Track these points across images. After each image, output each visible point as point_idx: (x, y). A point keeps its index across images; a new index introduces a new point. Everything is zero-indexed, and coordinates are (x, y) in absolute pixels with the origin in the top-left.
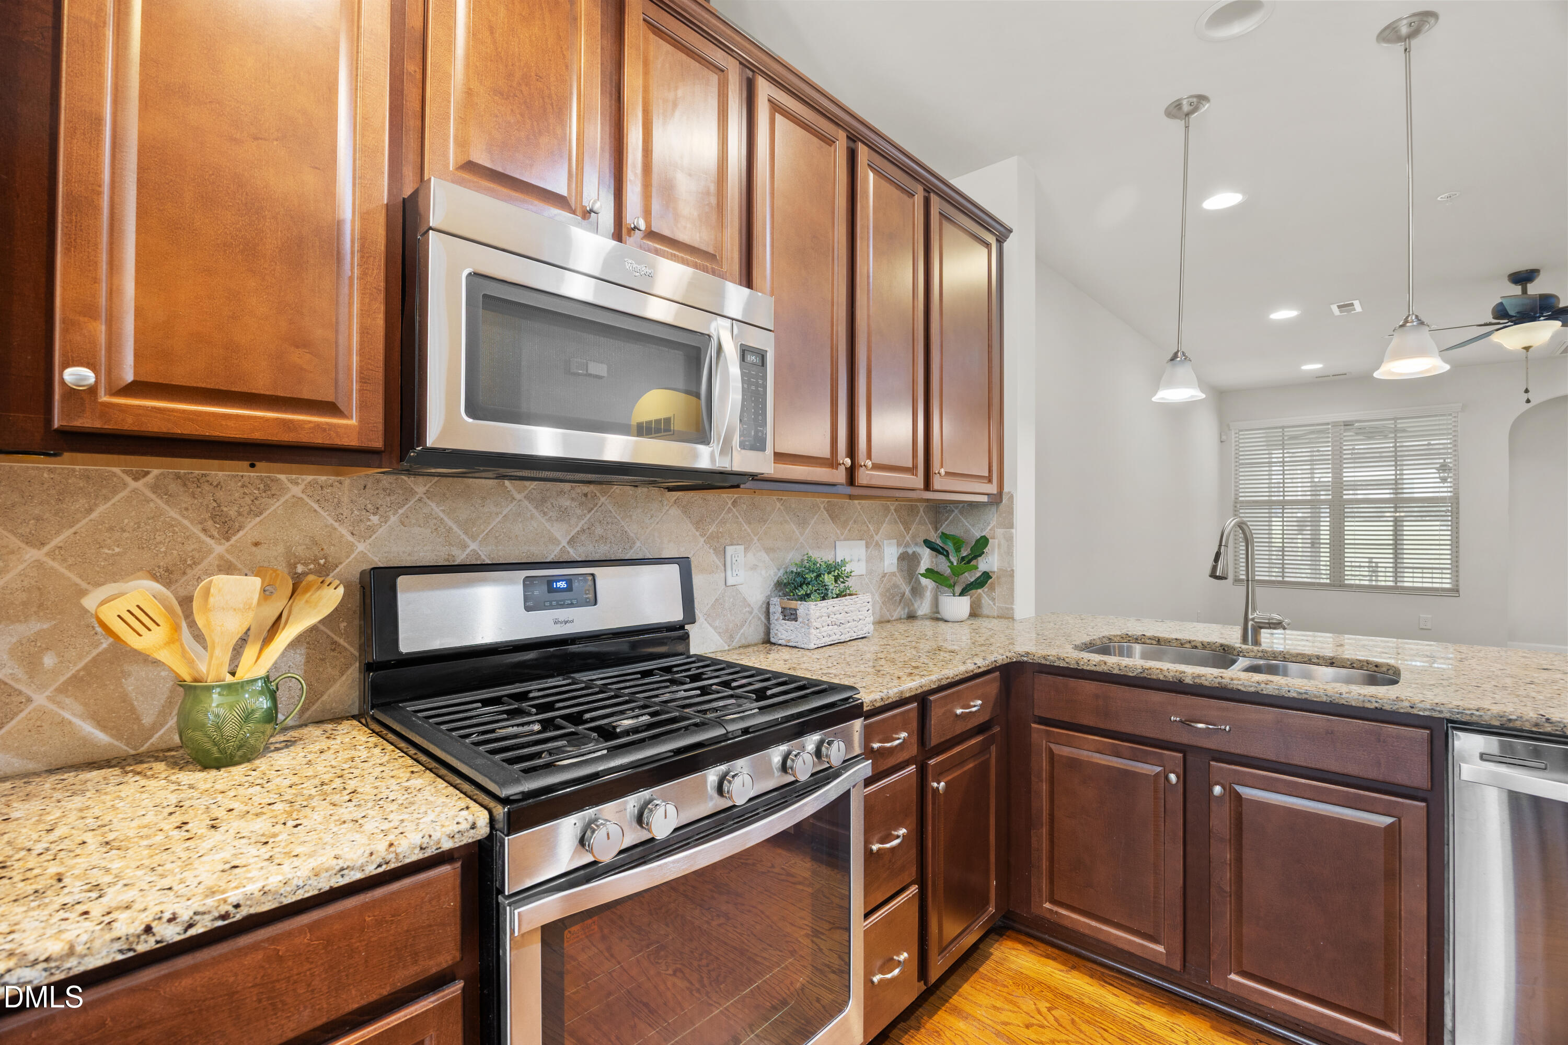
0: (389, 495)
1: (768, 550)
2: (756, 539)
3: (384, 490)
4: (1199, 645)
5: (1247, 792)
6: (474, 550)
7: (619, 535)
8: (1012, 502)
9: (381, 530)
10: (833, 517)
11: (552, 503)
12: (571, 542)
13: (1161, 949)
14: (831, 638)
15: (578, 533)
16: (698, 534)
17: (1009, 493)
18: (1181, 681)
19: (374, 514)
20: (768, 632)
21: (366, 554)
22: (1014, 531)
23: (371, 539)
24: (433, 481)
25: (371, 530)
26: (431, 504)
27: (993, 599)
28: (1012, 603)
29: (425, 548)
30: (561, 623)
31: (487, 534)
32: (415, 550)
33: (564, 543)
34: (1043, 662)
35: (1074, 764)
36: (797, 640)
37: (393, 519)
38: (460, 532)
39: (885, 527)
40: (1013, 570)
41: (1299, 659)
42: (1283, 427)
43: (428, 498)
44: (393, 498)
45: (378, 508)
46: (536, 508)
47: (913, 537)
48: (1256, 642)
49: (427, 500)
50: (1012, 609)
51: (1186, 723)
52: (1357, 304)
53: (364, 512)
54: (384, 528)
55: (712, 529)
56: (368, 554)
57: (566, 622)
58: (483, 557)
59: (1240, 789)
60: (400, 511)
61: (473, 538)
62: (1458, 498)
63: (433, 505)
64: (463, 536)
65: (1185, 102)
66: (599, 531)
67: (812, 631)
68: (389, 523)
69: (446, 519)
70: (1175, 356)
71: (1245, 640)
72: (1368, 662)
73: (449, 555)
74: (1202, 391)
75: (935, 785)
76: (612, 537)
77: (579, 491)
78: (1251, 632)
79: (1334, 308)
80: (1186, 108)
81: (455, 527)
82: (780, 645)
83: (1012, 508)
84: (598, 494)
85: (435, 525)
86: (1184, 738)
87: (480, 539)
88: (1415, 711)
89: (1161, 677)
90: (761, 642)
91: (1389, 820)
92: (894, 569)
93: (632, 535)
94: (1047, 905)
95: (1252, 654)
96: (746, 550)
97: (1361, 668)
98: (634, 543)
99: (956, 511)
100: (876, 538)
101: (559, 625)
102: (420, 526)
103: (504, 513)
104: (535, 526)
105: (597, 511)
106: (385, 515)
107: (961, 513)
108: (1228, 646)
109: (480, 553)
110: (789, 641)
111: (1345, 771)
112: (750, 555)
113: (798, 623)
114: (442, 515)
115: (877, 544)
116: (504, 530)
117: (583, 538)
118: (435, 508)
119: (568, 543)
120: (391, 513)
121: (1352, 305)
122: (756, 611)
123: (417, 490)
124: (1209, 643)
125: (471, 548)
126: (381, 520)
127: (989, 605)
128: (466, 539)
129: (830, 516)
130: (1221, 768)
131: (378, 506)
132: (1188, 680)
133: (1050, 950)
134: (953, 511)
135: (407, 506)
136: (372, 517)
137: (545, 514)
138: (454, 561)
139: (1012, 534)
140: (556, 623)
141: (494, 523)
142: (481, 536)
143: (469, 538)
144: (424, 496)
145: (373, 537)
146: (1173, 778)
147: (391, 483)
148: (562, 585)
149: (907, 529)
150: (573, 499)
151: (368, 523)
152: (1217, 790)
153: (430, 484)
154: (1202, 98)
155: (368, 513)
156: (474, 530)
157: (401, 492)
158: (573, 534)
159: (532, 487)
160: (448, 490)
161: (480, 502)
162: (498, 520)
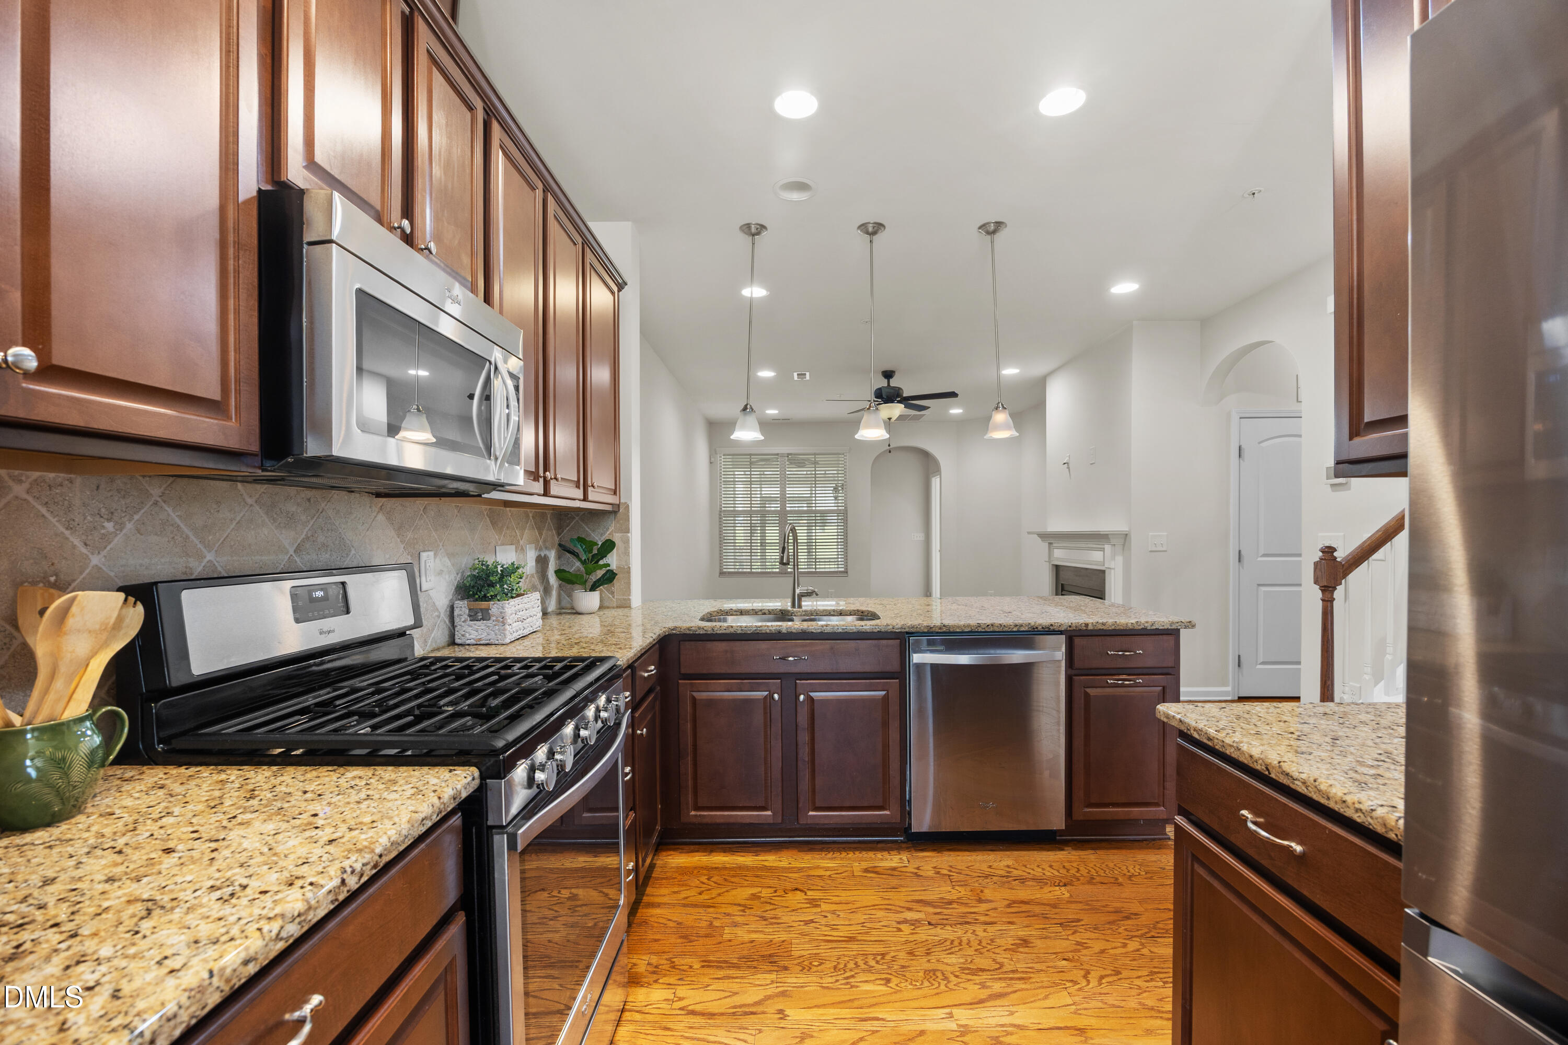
0: (124, 497)
1: (450, 556)
2: (441, 544)
3: (119, 491)
4: (767, 612)
5: (815, 695)
6: (209, 561)
7: (337, 542)
8: (628, 511)
9: (116, 540)
10: (494, 523)
11: (280, 509)
12: (298, 550)
13: (769, 813)
14: (518, 633)
15: (303, 541)
16: (399, 540)
17: (626, 503)
18: (780, 632)
19: (109, 520)
20: (452, 636)
21: (101, 568)
22: (629, 535)
23: (105, 551)
24: (169, 482)
25: (106, 539)
26: (167, 509)
27: (613, 593)
28: (629, 595)
29: (163, 560)
30: (325, 633)
31: (222, 543)
32: (153, 562)
33: (291, 552)
34: (688, 632)
35: (711, 703)
36: (489, 637)
37: (129, 526)
38: (196, 541)
39: (527, 532)
40: (629, 568)
41: (825, 613)
42: (750, 455)
43: (165, 502)
44: (128, 501)
45: (112, 513)
46: (267, 513)
47: (544, 542)
48: (800, 606)
49: (163, 504)
50: (629, 600)
51: (783, 658)
52: (808, 374)
53: (97, 518)
54: (119, 536)
55: (410, 535)
56: (104, 568)
57: (329, 632)
58: (219, 569)
59: (812, 694)
60: (136, 517)
61: (209, 547)
62: (847, 511)
63: (170, 510)
64: (200, 546)
65: (753, 226)
66: (321, 539)
67: (507, 627)
68: (124, 532)
69: (182, 526)
70: (745, 409)
71: (793, 606)
72: (858, 611)
73: (186, 567)
74: (763, 435)
75: (639, 732)
76: (332, 545)
77: (303, 496)
78: (797, 600)
79: (795, 374)
80: (753, 230)
81: (191, 534)
82: (469, 645)
83: (628, 516)
84: (319, 500)
85: (172, 532)
86: (782, 668)
87: (215, 549)
88: (894, 630)
89: (768, 631)
90: (446, 644)
91: (884, 693)
92: (534, 571)
93: (348, 542)
94: (693, 813)
95: (799, 614)
96: (435, 555)
97: (855, 615)
98: (350, 551)
99: (577, 518)
100: (521, 542)
101: (323, 636)
102: (156, 534)
103: (238, 519)
104: (266, 533)
105: (318, 518)
106: (120, 522)
107: (583, 520)
108: (784, 610)
109: (216, 564)
110: (480, 639)
111: (864, 670)
112: (437, 560)
113: (491, 621)
114: (177, 520)
115: (522, 549)
116: (239, 539)
117: (308, 546)
118: (171, 513)
119: (295, 551)
120: (126, 519)
121: (805, 374)
122: (442, 615)
123: (152, 492)
124: (773, 610)
125: (208, 558)
126: (116, 527)
127: (609, 598)
128: (204, 550)
129: (491, 522)
130: (803, 684)
131: (112, 510)
132: (784, 631)
133: (692, 847)
134: (574, 518)
135: (143, 511)
136: (106, 524)
137: (274, 520)
138: (192, 574)
139: (628, 537)
140: (321, 633)
141: (229, 531)
142: (217, 545)
143: (205, 547)
144: (159, 499)
145: (108, 548)
146: (776, 696)
147: (125, 484)
148: (319, 594)
149: (540, 534)
150: (298, 505)
151: (103, 531)
152: (802, 697)
153: (165, 486)
154: (763, 227)
155: (102, 520)
156: (210, 538)
157: (136, 494)
158: (299, 541)
159: (262, 490)
160: (184, 492)
161: (215, 506)
162: (232, 527)
